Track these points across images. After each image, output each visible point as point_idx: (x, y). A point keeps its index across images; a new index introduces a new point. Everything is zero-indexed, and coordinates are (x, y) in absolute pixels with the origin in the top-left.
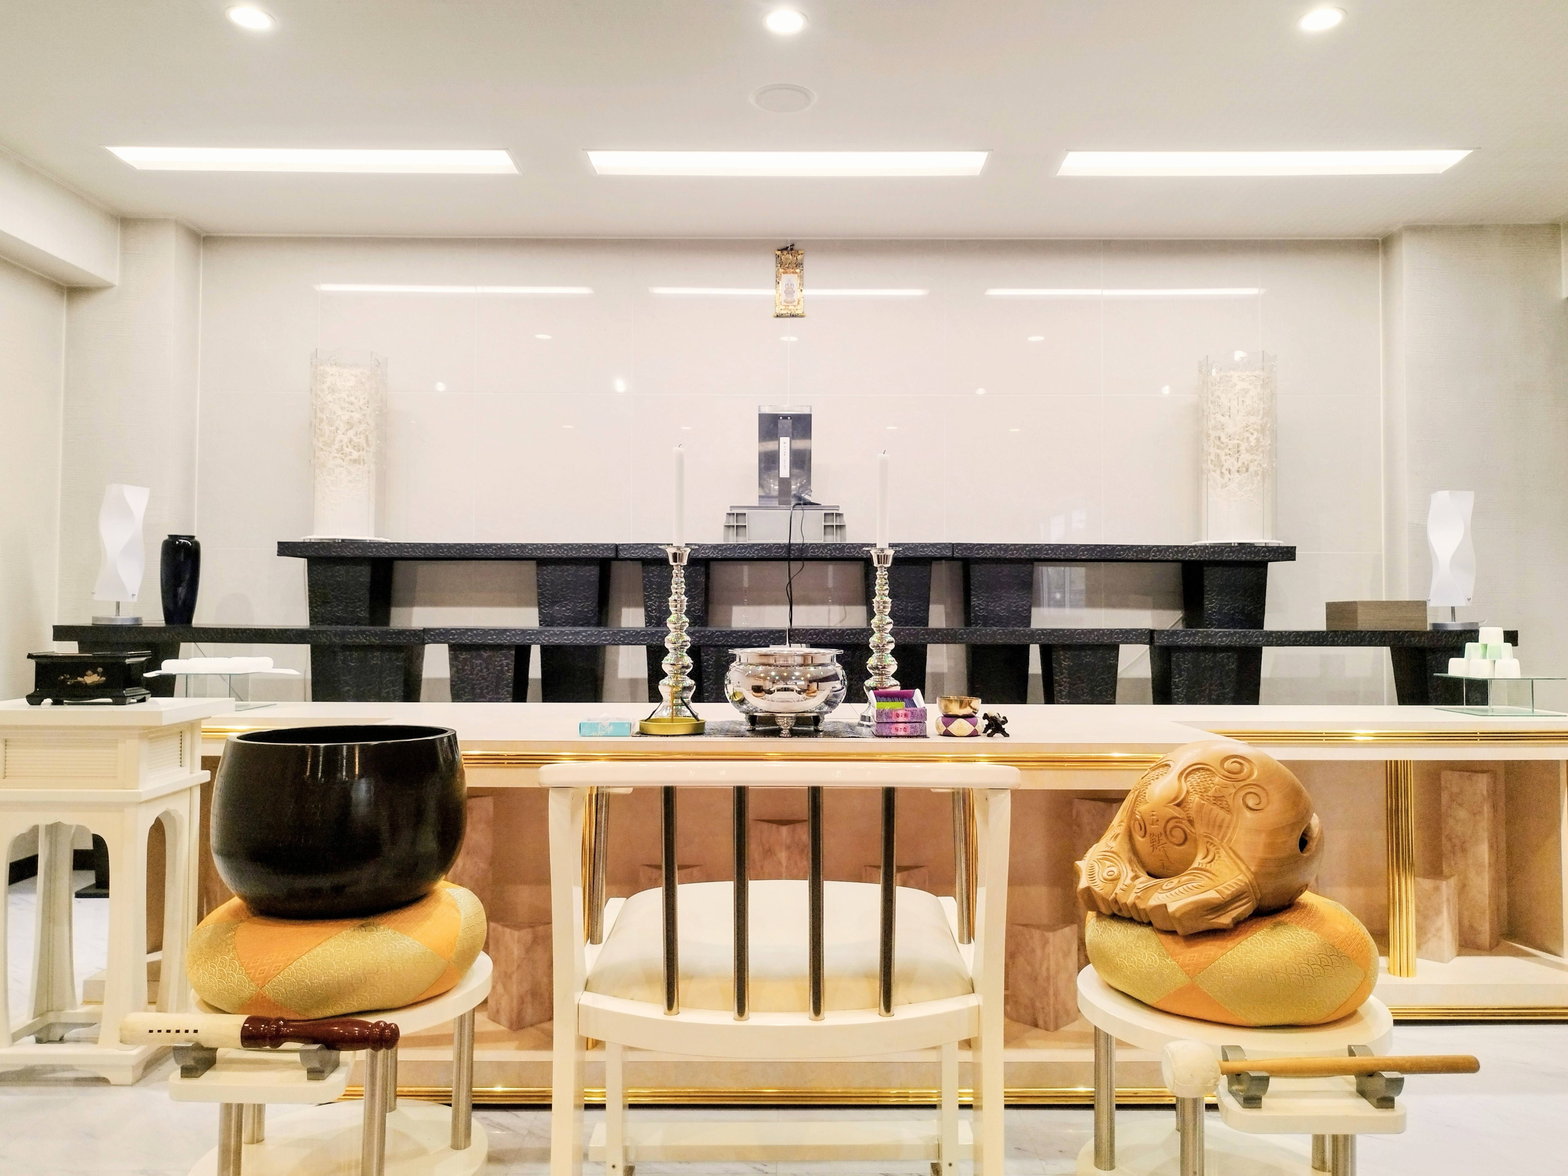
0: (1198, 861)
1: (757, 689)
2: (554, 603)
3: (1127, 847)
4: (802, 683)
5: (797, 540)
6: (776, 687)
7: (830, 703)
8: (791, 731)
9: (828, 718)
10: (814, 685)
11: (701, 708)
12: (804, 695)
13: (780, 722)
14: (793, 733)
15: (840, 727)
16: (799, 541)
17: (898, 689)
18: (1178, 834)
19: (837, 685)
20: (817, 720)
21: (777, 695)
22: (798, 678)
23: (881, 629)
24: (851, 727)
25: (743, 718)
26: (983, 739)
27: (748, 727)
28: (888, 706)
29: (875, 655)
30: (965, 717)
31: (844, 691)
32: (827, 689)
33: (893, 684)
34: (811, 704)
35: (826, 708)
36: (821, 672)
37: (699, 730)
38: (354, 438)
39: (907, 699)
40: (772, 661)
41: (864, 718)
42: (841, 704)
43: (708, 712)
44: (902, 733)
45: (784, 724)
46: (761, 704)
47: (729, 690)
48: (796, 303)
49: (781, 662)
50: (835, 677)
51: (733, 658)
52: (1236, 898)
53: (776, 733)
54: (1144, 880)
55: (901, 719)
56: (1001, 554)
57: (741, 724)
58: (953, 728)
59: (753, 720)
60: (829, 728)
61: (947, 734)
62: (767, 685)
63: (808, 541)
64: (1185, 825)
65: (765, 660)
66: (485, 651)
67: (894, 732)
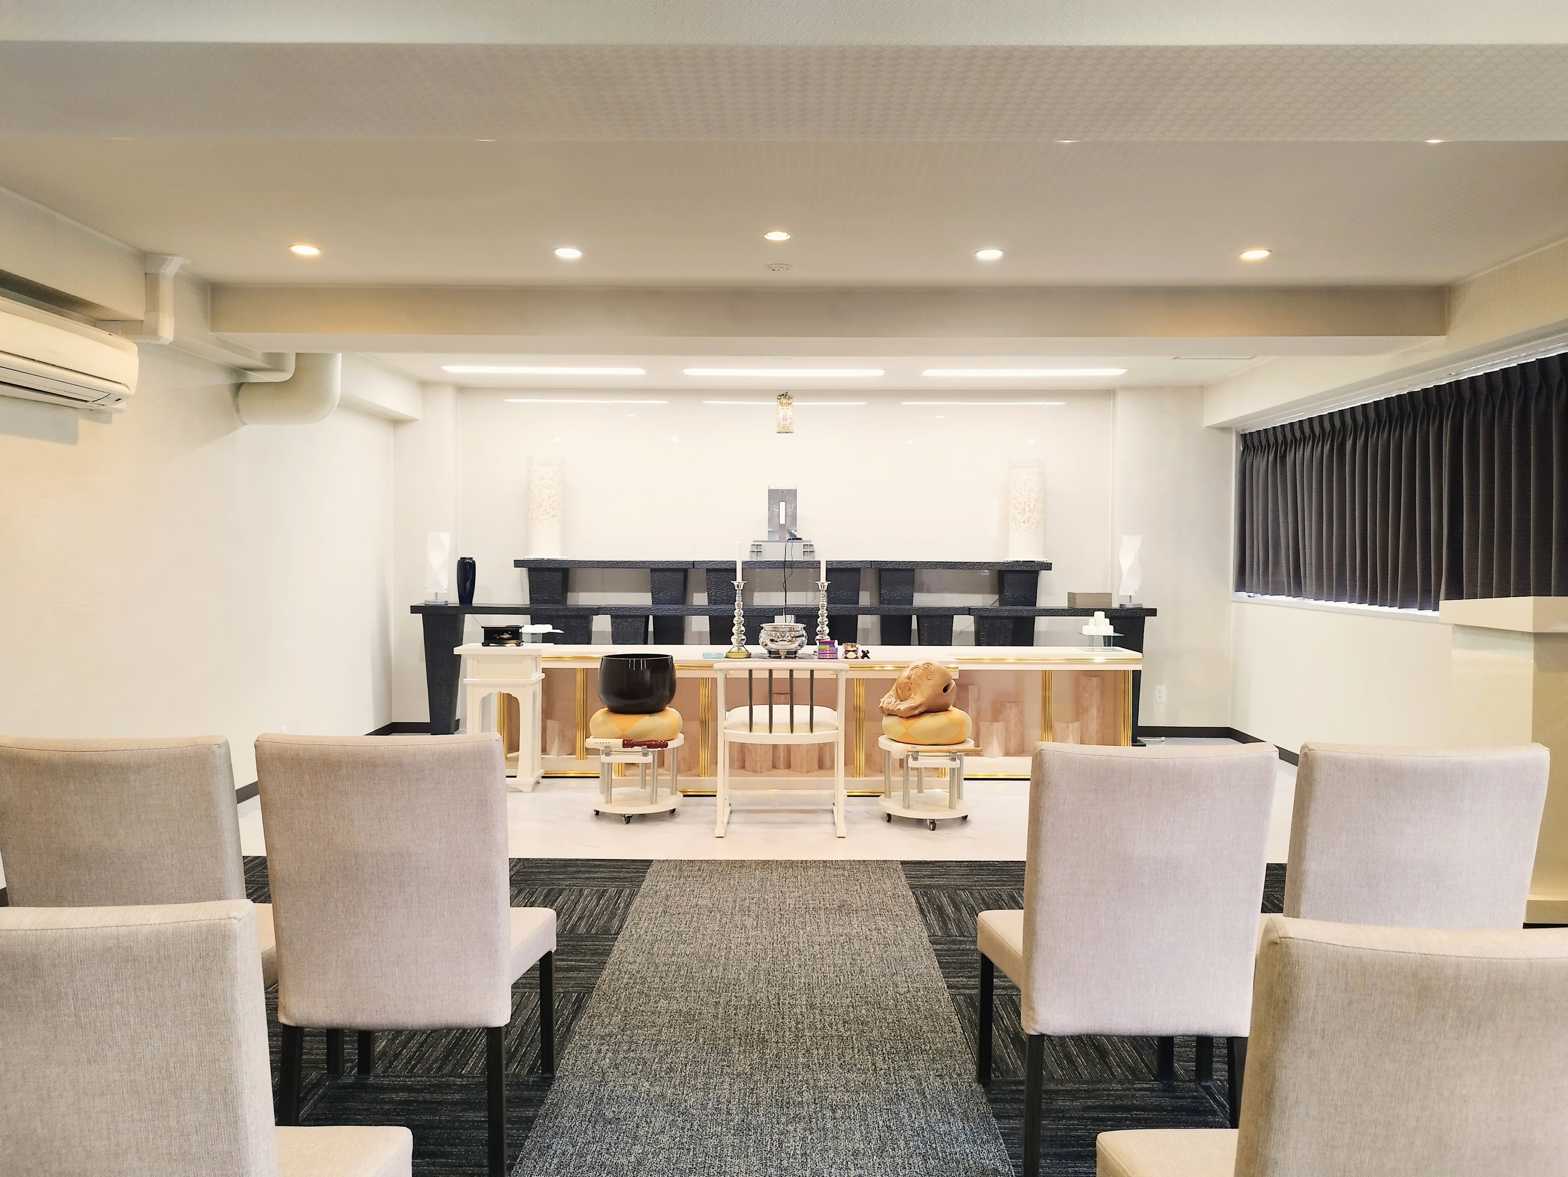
0: (913, 696)
1: (772, 640)
2: (659, 592)
3: (896, 693)
4: (790, 638)
5: (788, 559)
6: (779, 640)
7: (801, 646)
8: (785, 657)
9: (800, 652)
10: (794, 639)
11: (749, 647)
12: (790, 643)
13: (781, 653)
14: (786, 658)
15: (805, 656)
16: (790, 559)
17: (829, 640)
18: (908, 688)
19: (804, 639)
20: (795, 652)
21: (780, 643)
22: (788, 636)
23: (823, 616)
24: (809, 655)
25: (766, 652)
26: (860, 660)
27: (768, 655)
28: (823, 647)
29: (820, 626)
30: (853, 651)
31: (807, 641)
32: (799, 640)
33: (827, 638)
34: (793, 646)
35: (799, 648)
36: (797, 634)
37: (749, 656)
38: (552, 504)
39: (831, 644)
40: (777, 630)
41: (815, 652)
42: (805, 646)
43: (752, 649)
44: (828, 657)
45: (782, 654)
46: (773, 646)
47: (761, 641)
48: (788, 425)
49: (781, 630)
50: (803, 636)
51: (762, 628)
52: (920, 705)
53: (780, 657)
54: (898, 702)
55: (828, 652)
56: (897, 566)
57: (765, 654)
58: (848, 656)
59: (770, 652)
60: (801, 656)
61: (846, 658)
62: (776, 639)
63: (794, 559)
64: (910, 685)
65: (775, 629)
66: (630, 618)
67: (825, 657)
